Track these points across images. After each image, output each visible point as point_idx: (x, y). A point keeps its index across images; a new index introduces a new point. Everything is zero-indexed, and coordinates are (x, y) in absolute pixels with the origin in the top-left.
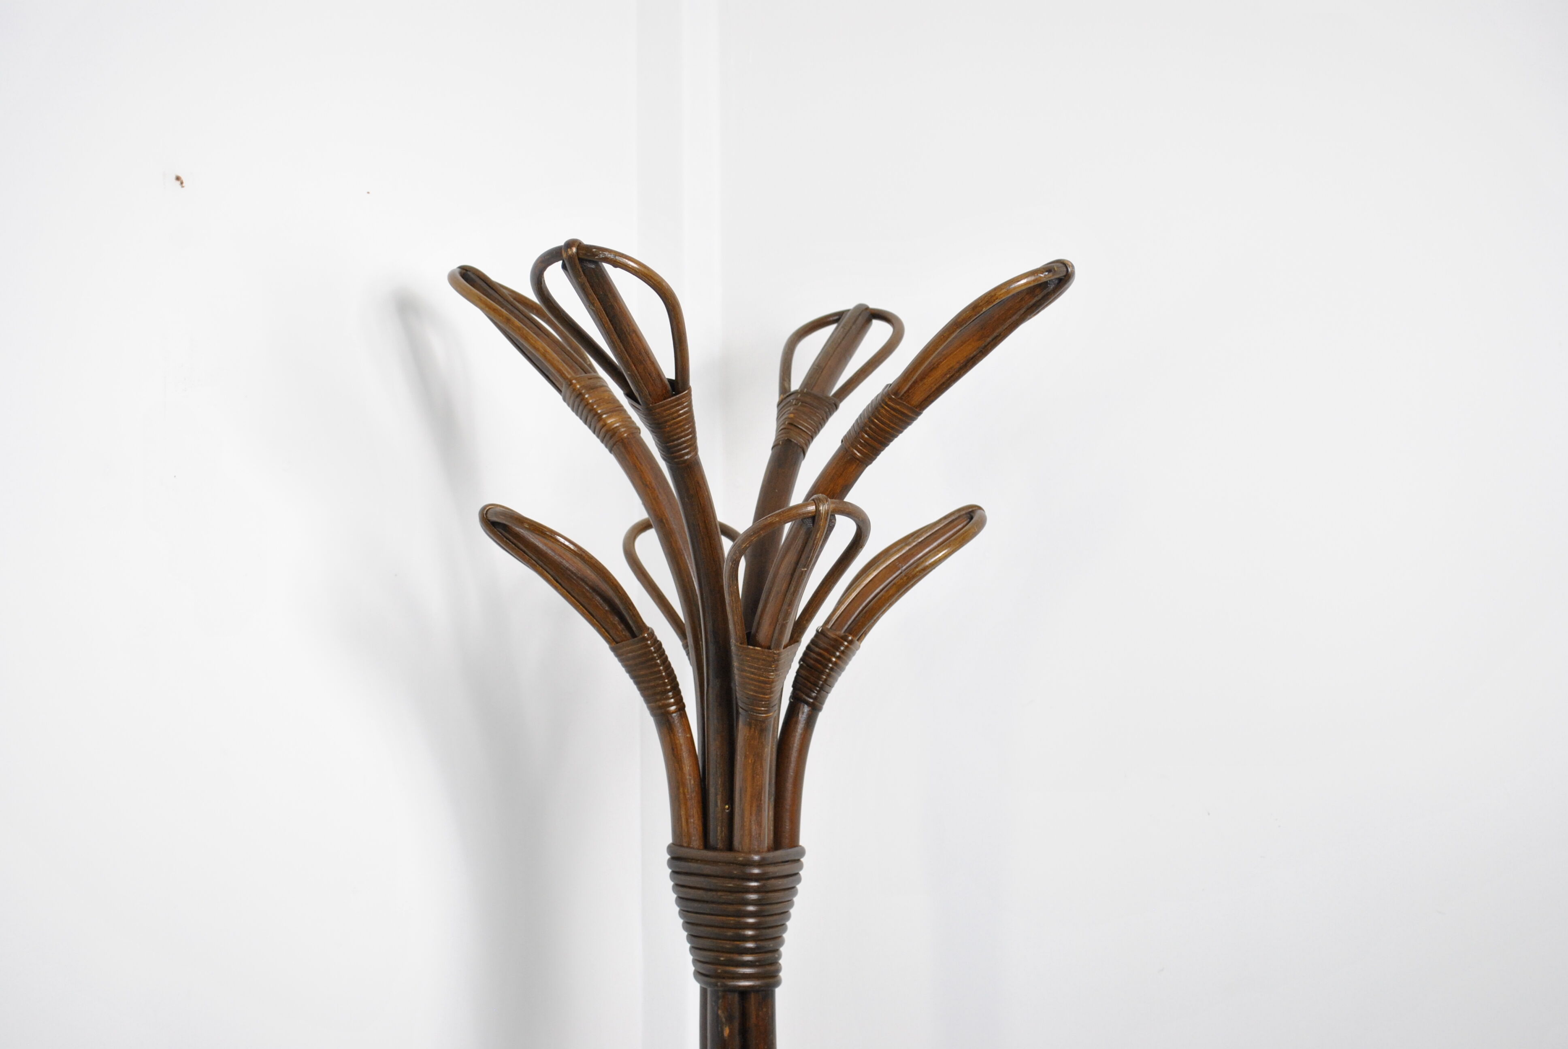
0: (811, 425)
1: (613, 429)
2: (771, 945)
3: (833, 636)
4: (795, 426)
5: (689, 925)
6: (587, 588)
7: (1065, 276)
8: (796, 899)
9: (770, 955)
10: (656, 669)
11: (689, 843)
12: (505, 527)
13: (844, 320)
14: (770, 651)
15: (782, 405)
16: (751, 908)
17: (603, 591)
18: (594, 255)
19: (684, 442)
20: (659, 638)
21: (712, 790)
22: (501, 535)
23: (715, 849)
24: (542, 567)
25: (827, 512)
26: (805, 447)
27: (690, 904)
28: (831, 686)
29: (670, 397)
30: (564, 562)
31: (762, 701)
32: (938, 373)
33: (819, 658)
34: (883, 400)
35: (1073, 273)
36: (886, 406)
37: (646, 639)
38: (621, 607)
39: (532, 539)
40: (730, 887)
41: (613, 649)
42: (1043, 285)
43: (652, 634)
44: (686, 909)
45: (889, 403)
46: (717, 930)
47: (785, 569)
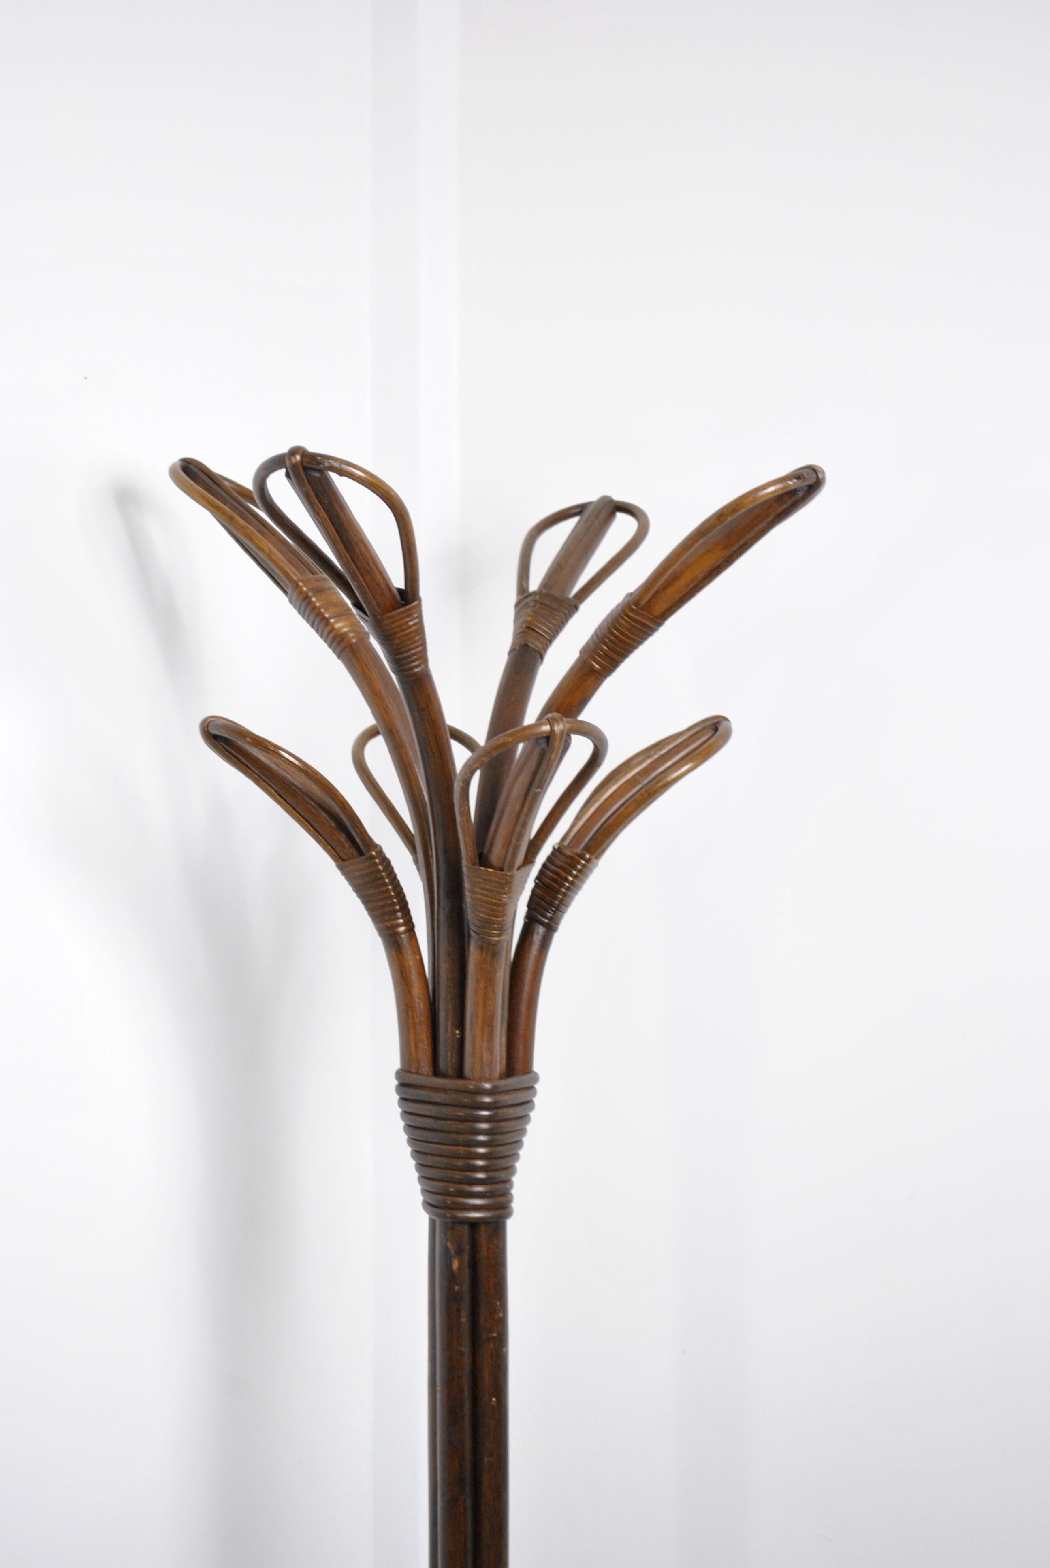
0: (549, 628)
1: (341, 634)
2: (502, 1175)
3: (570, 854)
4: (533, 630)
5: (417, 1153)
6: (313, 804)
7: (815, 483)
8: (529, 1127)
9: (501, 1186)
10: (385, 889)
11: (418, 1068)
12: (226, 741)
13: (588, 512)
14: (503, 873)
15: (520, 605)
16: (482, 1138)
17: (329, 806)
18: (319, 463)
19: (414, 654)
20: (388, 856)
21: (442, 1014)
22: (223, 748)
23: (444, 1076)
24: (265, 782)
25: (562, 732)
26: (542, 651)
27: (418, 1132)
28: (567, 906)
29: (399, 608)
30: (289, 777)
31: (494, 924)
32: (681, 584)
33: (555, 877)
34: (623, 611)
35: (823, 479)
36: (627, 617)
37: (373, 857)
38: (348, 824)
39: (255, 754)
40: (460, 1116)
41: (341, 868)
42: (792, 493)
43: (380, 853)
44: (413, 1137)
45: (631, 614)
46: (445, 1160)
47: (518, 789)
